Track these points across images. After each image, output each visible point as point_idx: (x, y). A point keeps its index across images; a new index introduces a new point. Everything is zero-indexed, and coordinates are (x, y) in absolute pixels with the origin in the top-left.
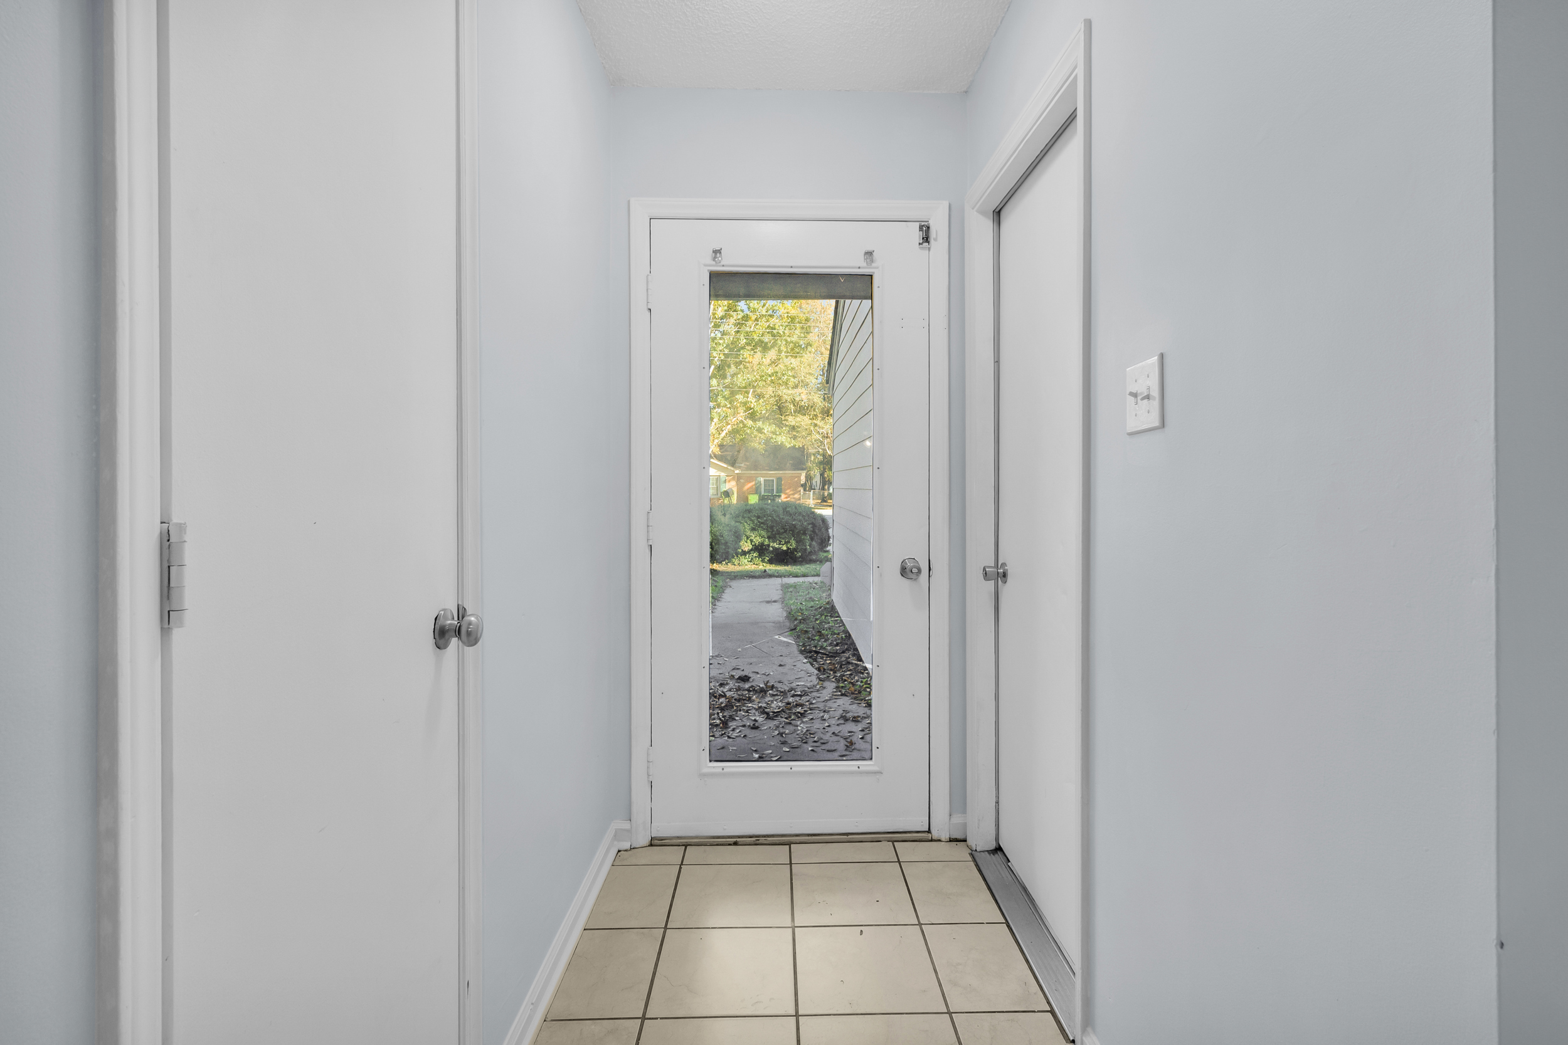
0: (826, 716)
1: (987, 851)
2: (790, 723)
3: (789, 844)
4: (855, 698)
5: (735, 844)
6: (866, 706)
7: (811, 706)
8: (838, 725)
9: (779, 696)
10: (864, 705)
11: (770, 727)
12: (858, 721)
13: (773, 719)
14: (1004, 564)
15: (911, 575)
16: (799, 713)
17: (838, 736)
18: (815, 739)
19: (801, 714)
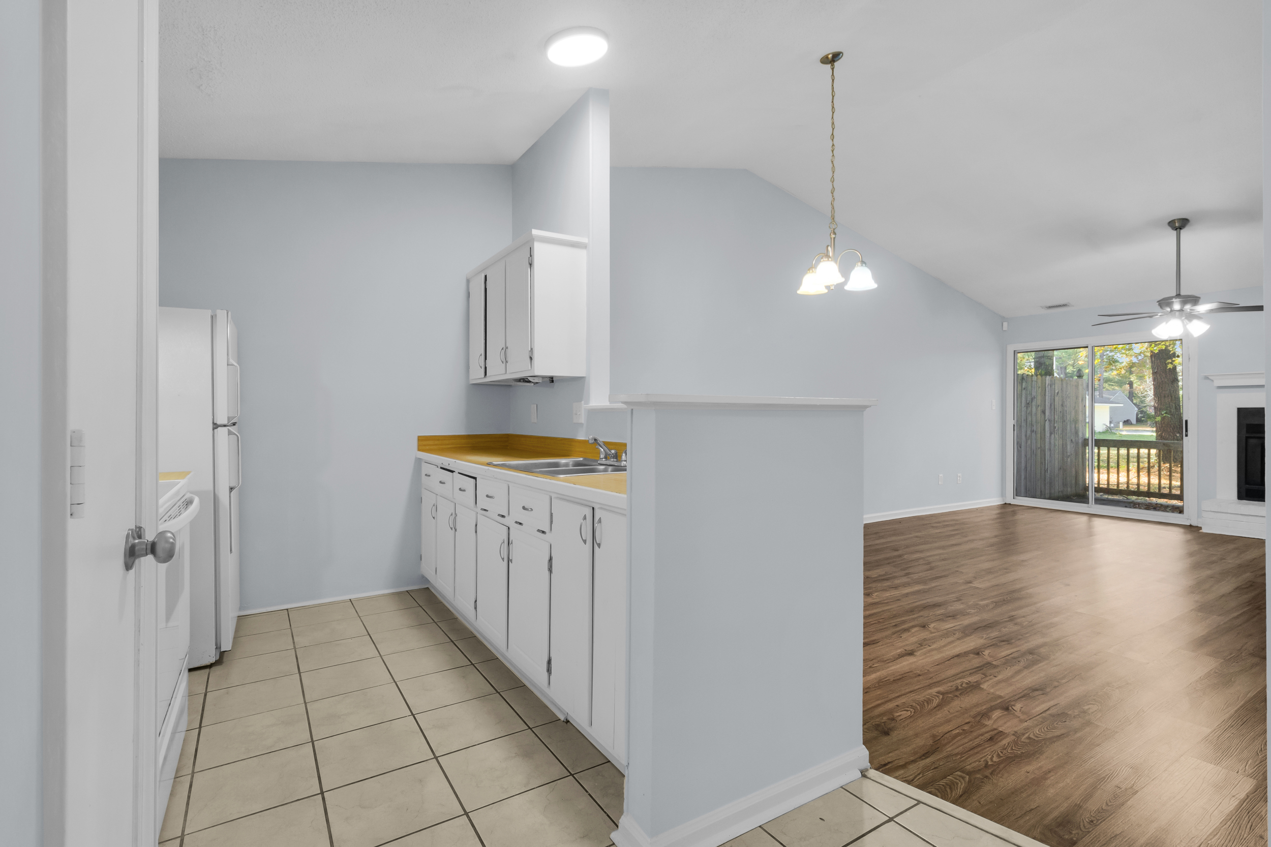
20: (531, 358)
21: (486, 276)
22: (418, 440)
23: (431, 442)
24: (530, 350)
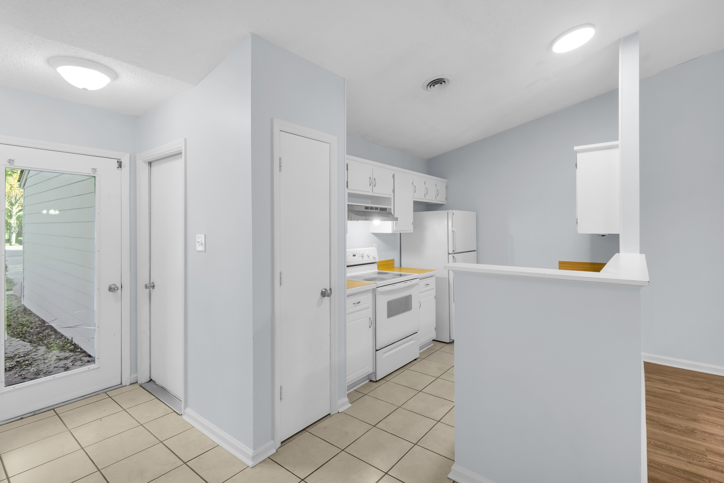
0: (46, 361)
1: (146, 382)
2: (24, 370)
3: (53, 409)
4: (62, 350)
5: (21, 419)
6: (69, 352)
7: (34, 359)
8: (55, 363)
9: (8, 360)
10: (68, 352)
11: (10, 375)
12: (67, 359)
13: (11, 371)
14: (153, 283)
15: (114, 290)
16: (28, 364)
17: (58, 367)
18: (44, 372)
19: (30, 364)
20: (577, 222)
22: (559, 263)
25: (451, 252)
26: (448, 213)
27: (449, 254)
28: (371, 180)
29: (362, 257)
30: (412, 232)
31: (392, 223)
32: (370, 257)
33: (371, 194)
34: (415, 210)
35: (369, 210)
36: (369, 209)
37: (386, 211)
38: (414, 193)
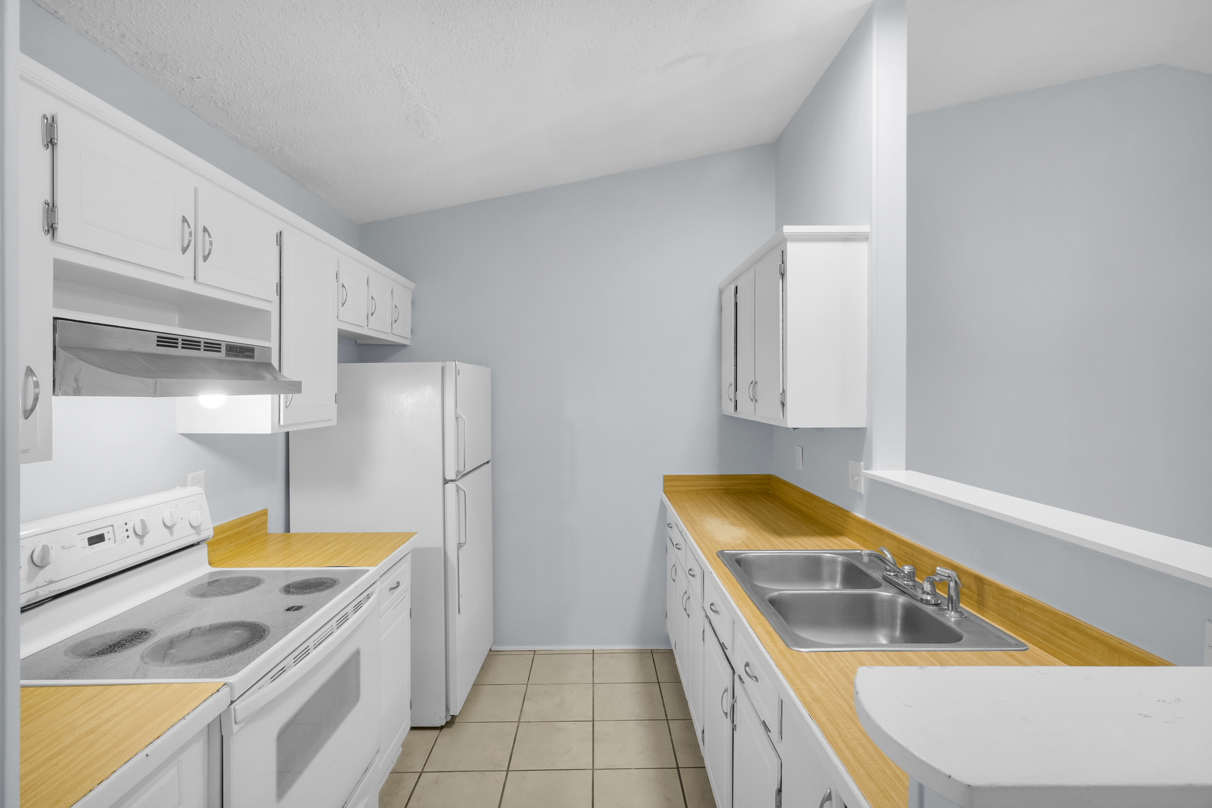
20: (783, 404)
21: (737, 287)
22: (664, 480)
23: (677, 483)
24: (781, 392)
25: (451, 475)
26: (443, 369)
27: (446, 482)
28: (187, 231)
29: (141, 537)
30: (334, 423)
31: (272, 398)
32: (175, 529)
33: (187, 285)
34: (342, 359)
35: (179, 352)
36: (180, 345)
37: (253, 357)
38: (341, 305)
